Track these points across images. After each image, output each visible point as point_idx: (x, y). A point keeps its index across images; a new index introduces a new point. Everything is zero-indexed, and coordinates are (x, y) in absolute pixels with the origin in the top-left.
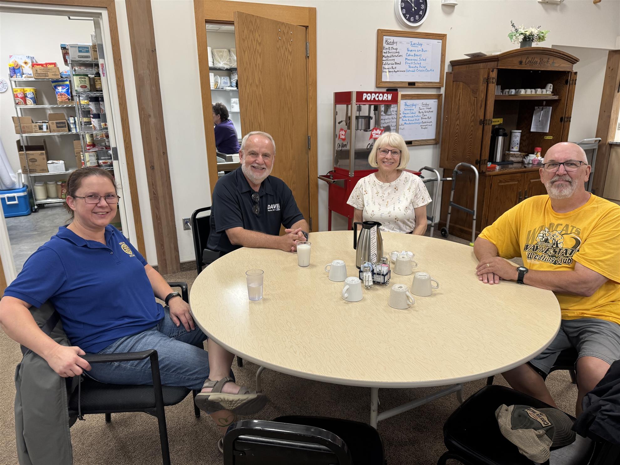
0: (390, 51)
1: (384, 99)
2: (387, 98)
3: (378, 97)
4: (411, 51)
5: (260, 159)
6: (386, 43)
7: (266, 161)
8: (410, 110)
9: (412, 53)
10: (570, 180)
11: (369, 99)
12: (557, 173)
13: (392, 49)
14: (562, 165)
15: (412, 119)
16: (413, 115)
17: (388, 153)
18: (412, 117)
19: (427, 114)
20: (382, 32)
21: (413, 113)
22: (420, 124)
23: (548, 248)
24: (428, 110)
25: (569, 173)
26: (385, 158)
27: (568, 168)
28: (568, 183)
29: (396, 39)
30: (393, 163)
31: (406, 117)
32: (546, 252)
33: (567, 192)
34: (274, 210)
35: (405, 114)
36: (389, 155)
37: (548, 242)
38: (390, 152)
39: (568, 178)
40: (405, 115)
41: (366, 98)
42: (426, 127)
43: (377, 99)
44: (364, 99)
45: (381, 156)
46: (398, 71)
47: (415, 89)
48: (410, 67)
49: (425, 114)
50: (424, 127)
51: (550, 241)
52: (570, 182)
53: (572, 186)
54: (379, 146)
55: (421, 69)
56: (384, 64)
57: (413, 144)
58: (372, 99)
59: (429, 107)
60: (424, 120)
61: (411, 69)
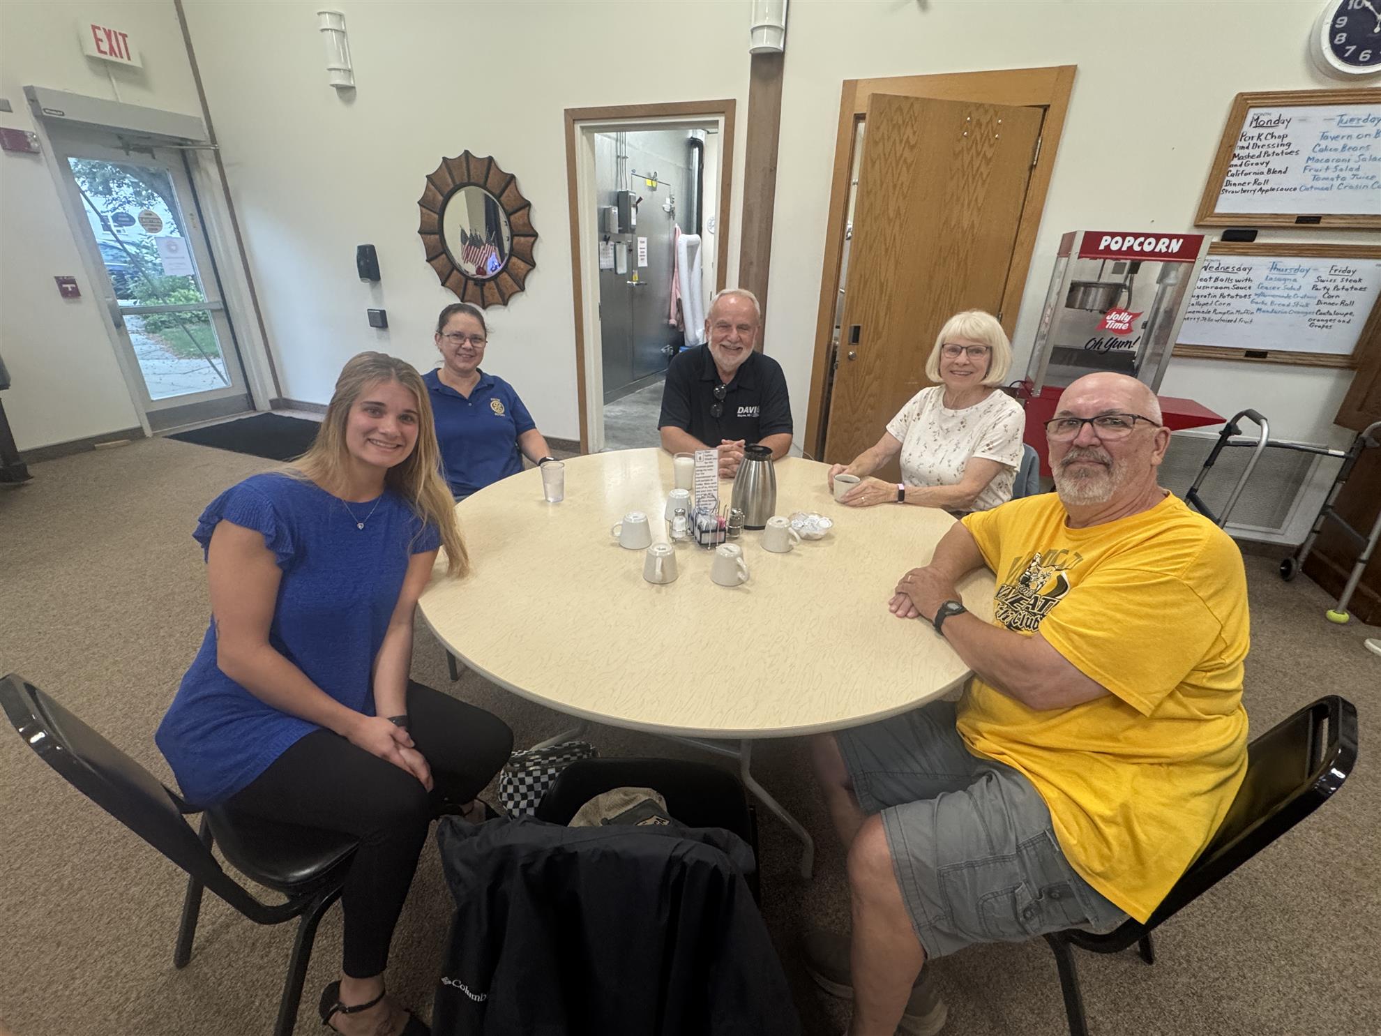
0: (1260, 143)
1: (1157, 250)
2: (1168, 247)
3: (1141, 244)
4: (1336, 138)
5: (734, 334)
6: (1254, 124)
7: (743, 336)
8: (1285, 280)
9: (1339, 144)
10: (1107, 458)
11: (1114, 247)
12: (1075, 442)
13: (1269, 137)
14: (1087, 425)
15: (1286, 301)
16: (1292, 293)
17: (961, 352)
18: (1288, 297)
19: (1342, 293)
20: (1247, 99)
21: (1292, 288)
22: (1309, 316)
23: (1021, 596)
24: (1348, 285)
25: (1105, 443)
26: (953, 363)
27: (1103, 433)
28: (1100, 468)
29: (1287, 112)
30: (972, 373)
31: (1265, 296)
32: (1012, 603)
33: (1098, 490)
34: (749, 415)
35: (1267, 288)
36: (962, 358)
37: (1028, 586)
38: (964, 351)
39: (1102, 452)
40: (1264, 291)
41: (1108, 247)
42: (1329, 324)
43: (1137, 248)
44: (1102, 247)
45: (948, 358)
46: (1273, 190)
47: (1314, 233)
48: (1315, 178)
49: (1332, 292)
50: (1321, 324)
51: (1033, 586)
52: (1107, 465)
53: (1112, 474)
54: (944, 339)
55: (1355, 182)
56: (1232, 175)
57: (1267, 359)
58: (1124, 248)
59: (1356, 277)
60: (1324, 309)
61: (1320, 184)
